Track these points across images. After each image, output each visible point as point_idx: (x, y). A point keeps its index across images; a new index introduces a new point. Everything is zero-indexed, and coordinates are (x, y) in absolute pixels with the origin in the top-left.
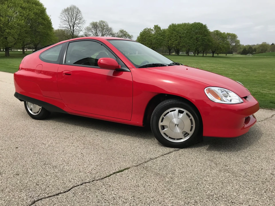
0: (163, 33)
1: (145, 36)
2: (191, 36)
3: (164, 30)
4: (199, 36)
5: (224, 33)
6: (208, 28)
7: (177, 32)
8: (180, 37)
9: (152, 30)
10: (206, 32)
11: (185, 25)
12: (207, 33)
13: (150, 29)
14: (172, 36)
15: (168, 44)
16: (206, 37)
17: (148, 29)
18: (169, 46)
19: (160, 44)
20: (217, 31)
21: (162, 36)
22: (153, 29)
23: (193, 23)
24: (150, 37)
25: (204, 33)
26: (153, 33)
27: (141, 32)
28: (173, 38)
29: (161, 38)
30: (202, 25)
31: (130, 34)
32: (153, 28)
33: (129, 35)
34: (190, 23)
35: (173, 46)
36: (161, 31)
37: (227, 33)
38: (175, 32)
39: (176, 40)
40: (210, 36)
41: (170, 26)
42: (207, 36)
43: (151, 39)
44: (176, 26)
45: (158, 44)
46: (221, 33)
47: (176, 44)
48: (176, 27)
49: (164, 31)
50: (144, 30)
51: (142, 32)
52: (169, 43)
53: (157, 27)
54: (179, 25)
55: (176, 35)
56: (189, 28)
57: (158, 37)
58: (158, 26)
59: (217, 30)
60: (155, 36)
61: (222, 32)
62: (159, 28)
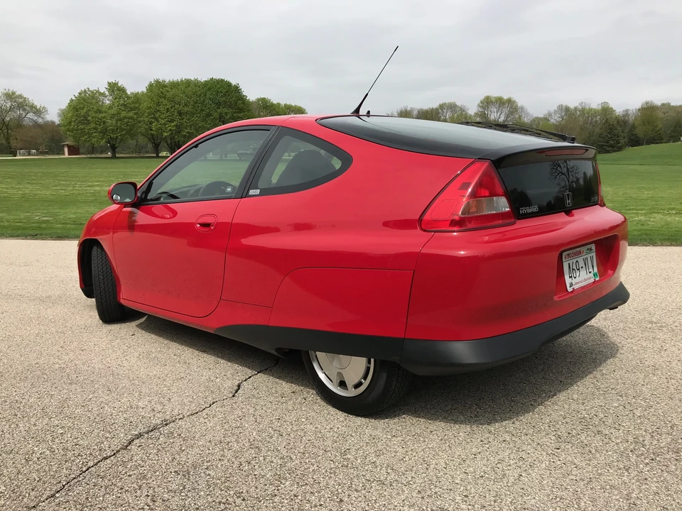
0: (133, 102)
1: (85, 110)
2: (208, 111)
3: (136, 95)
4: (225, 110)
5: (279, 104)
6: (244, 94)
7: (171, 100)
8: (180, 114)
9: (103, 94)
10: (240, 102)
11: (188, 83)
12: (244, 103)
13: (98, 91)
14: (159, 111)
15: (151, 130)
16: (242, 114)
17: (92, 92)
18: (153, 135)
19: (131, 130)
20: (263, 100)
21: (131, 109)
22: (107, 93)
23: (206, 79)
24: (100, 112)
25: (236, 103)
26: (108, 102)
27: (72, 100)
28: (163, 116)
29: (131, 114)
30: (229, 84)
31: (38, 104)
32: (106, 90)
33: (33, 107)
34: (199, 79)
35: (165, 134)
36: (128, 97)
37: (285, 105)
38: (165, 102)
39: (172, 121)
40: (249, 110)
41: (151, 85)
42: (244, 112)
43: (104, 118)
44: (165, 86)
45: (124, 130)
46: (272, 105)
47: (170, 130)
48: (167, 89)
49: (137, 98)
50: (80, 94)
51: (74, 98)
52: (154, 129)
53: (115, 88)
54: (174, 85)
55: (168, 109)
56: (199, 92)
57: (123, 114)
58: (119, 85)
59: (264, 98)
60: (113, 111)
61: (275, 102)
62: (122, 90)
